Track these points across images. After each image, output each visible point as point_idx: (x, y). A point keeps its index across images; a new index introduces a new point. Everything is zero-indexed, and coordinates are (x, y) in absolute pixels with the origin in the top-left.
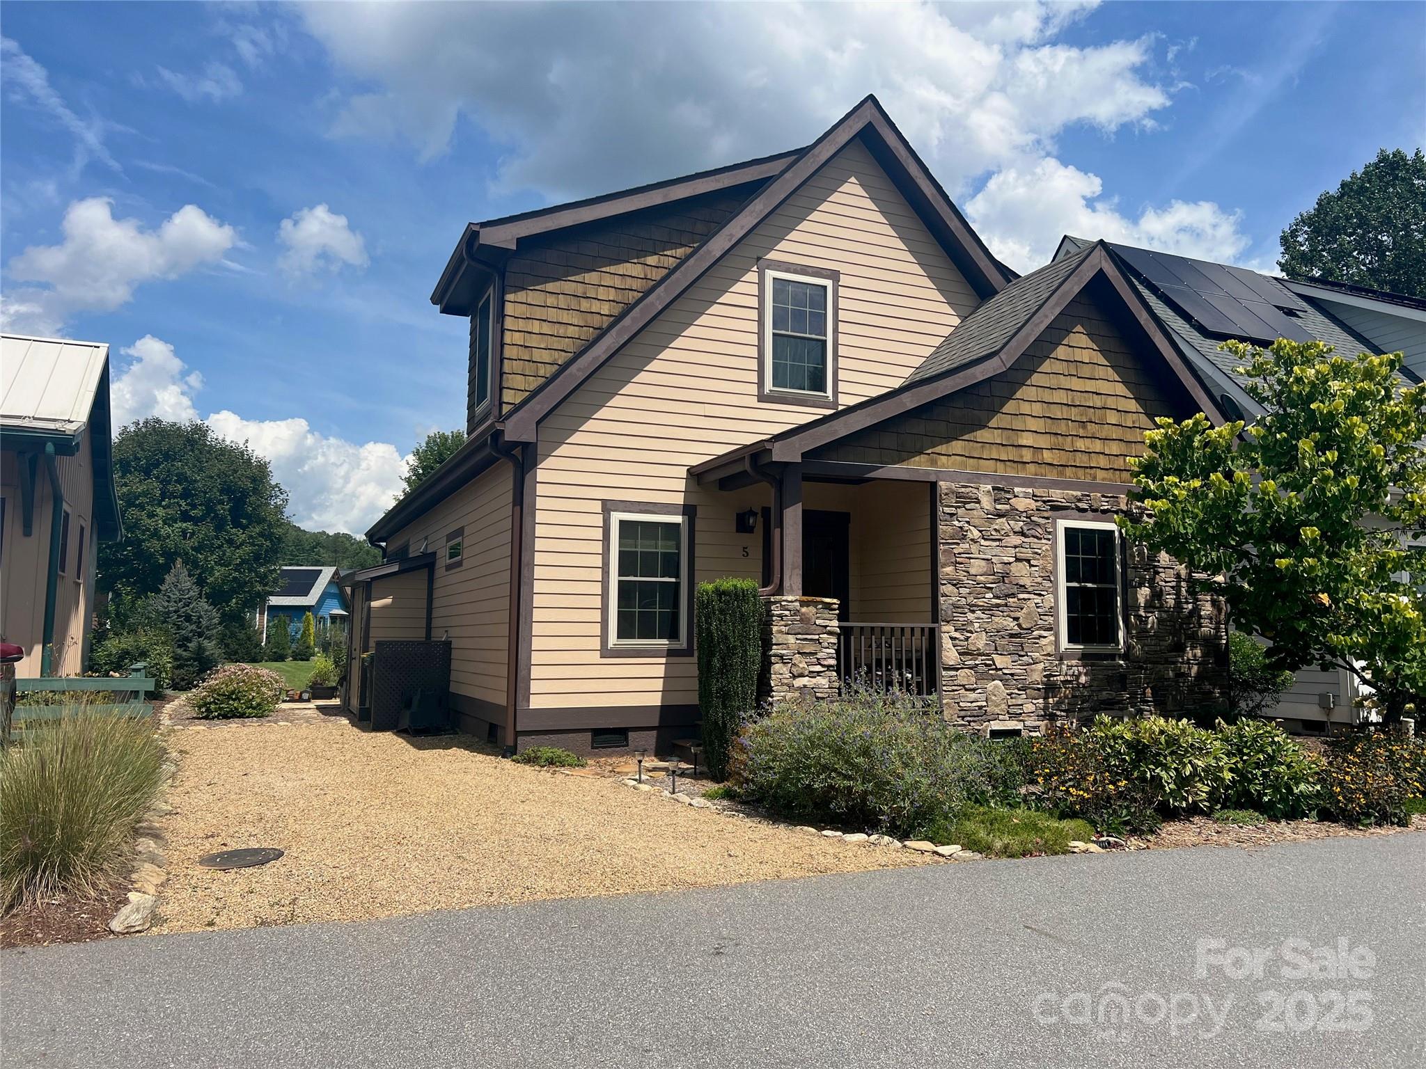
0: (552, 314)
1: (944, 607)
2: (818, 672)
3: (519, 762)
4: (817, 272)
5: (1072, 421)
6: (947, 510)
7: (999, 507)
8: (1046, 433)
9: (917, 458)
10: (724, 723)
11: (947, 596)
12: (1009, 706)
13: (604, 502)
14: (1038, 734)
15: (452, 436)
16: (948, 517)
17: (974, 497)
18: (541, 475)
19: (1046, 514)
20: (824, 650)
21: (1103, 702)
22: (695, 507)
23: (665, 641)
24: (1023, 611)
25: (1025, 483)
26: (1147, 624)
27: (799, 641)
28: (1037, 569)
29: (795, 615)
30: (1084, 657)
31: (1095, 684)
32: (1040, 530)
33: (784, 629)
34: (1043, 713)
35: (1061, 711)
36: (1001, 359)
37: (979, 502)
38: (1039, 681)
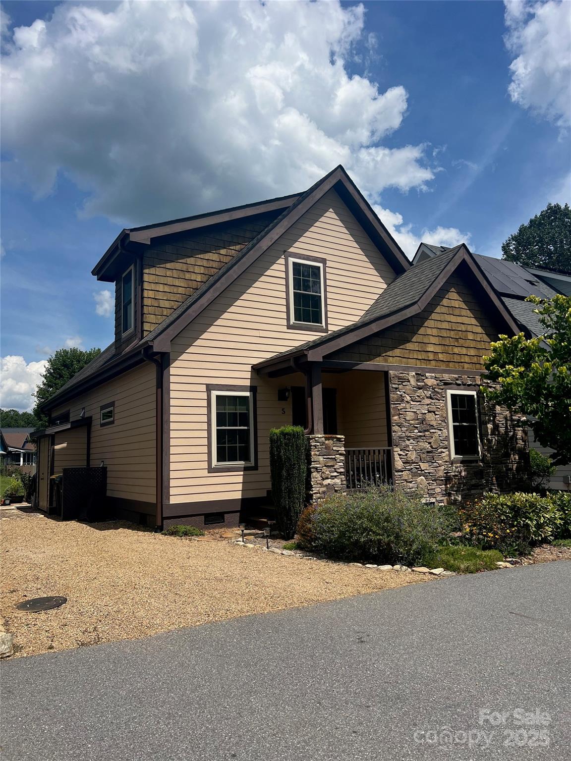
0: (170, 281)
1: (395, 438)
2: (335, 476)
3: (166, 535)
4: (315, 259)
5: (452, 338)
6: (394, 386)
7: (419, 384)
8: (440, 344)
9: (378, 359)
10: (289, 507)
12: (428, 490)
13: (208, 385)
14: (442, 504)
15: (71, 351)
16: (394, 390)
17: (407, 378)
18: (172, 371)
19: (442, 387)
20: (338, 464)
21: (473, 485)
22: (256, 387)
23: (243, 462)
24: (433, 439)
25: (431, 371)
26: (492, 443)
28: (438, 416)
29: (322, 445)
30: (462, 462)
32: (439, 396)
33: (317, 453)
34: (445, 493)
35: (453, 491)
37: (409, 382)
38: (442, 476)
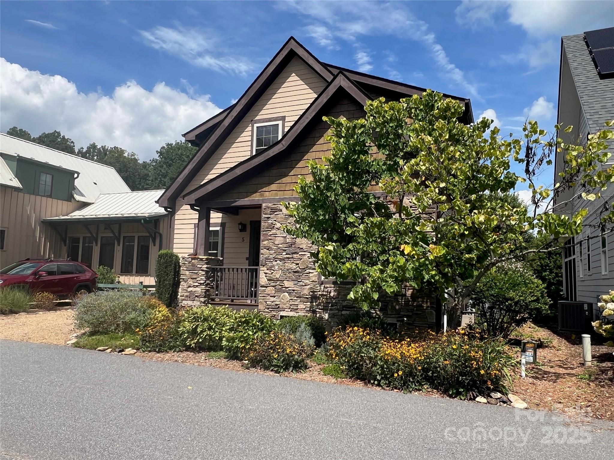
1: (262, 259)
2: (197, 286)
4: (275, 119)
6: (266, 216)
9: (254, 195)
11: (263, 254)
12: (291, 305)
16: (266, 219)
17: (279, 209)
20: (200, 277)
22: (225, 223)
24: (301, 260)
27: (190, 274)
29: (189, 263)
30: (334, 283)
31: (340, 297)
33: (185, 269)
34: (309, 309)
36: (283, 143)
37: (282, 211)
38: (307, 294)
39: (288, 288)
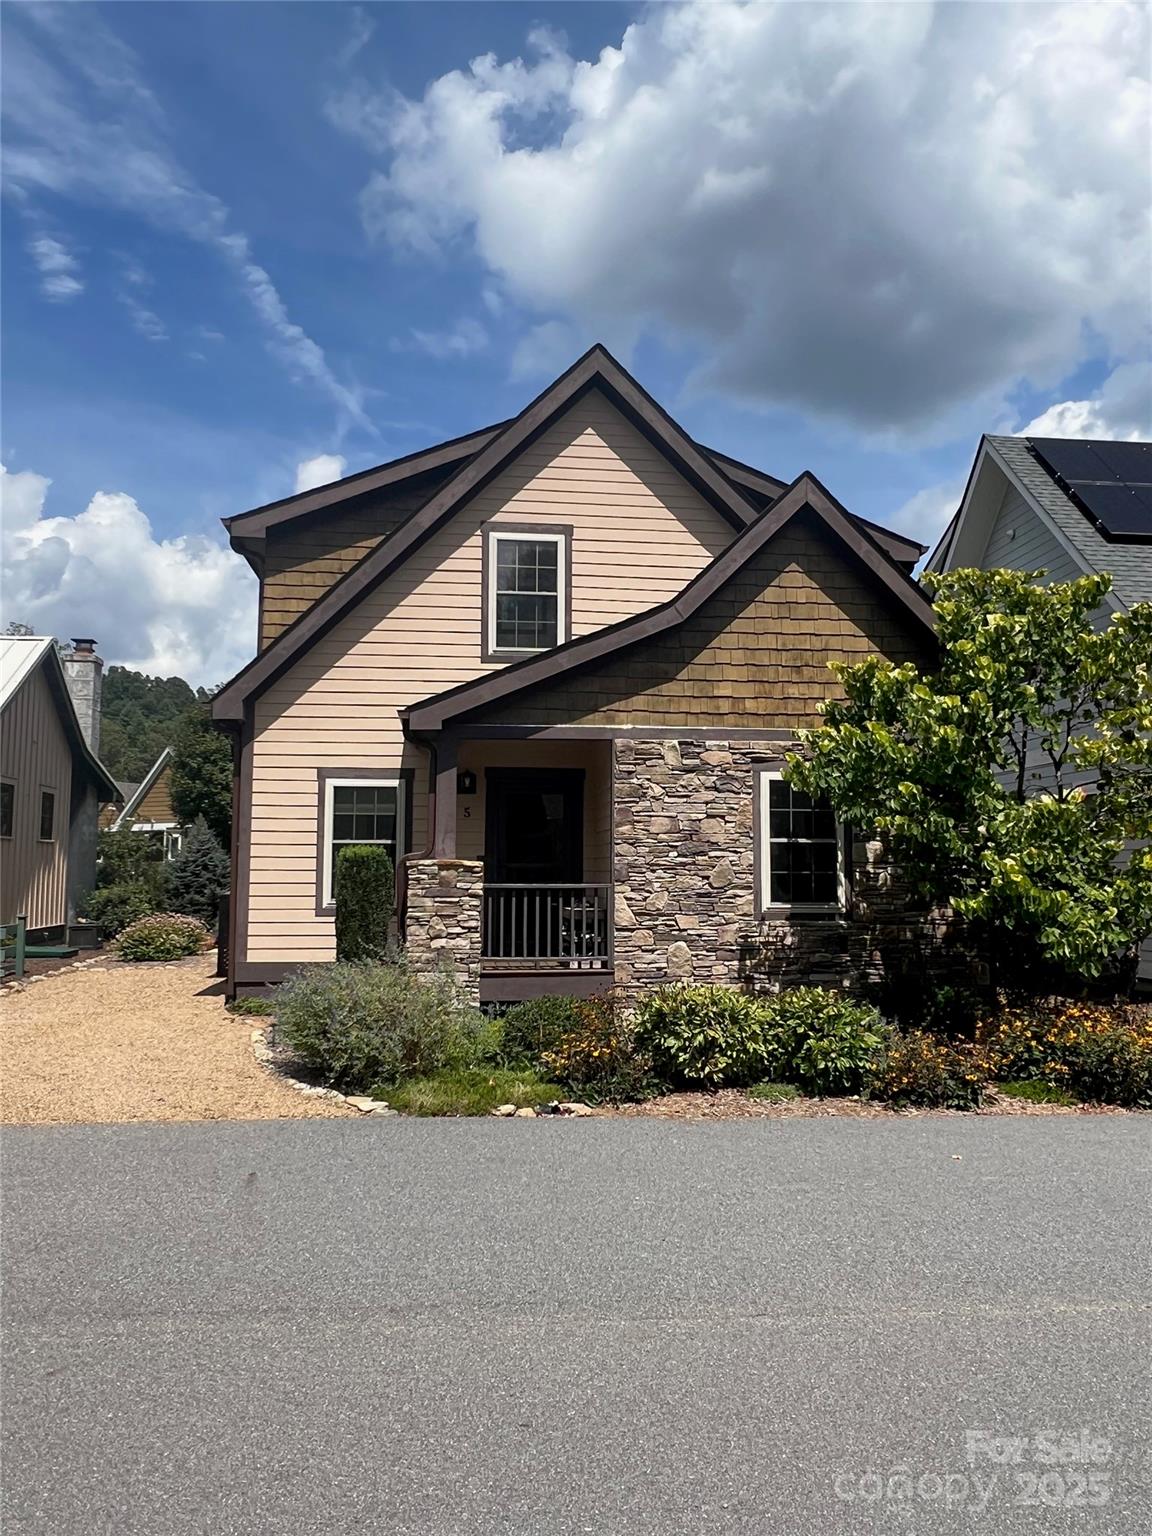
1: (618, 867)
2: (458, 934)
4: (547, 529)
5: (783, 667)
6: (624, 768)
7: (685, 762)
8: (749, 681)
9: (590, 717)
11: (621, 855)
12: (695, 968)
13: (321, 770)
16: (625, 775)
17: (657, 752)
18: (257, 748)
19: (745, 768)
20: (465, 912)
21: (818, 964)
22: (412, 771)
24: (716, 869)
25: (721, 735)
26: (878, 881)
27: (436, 904)
28: (733, 825)
29: (433, 878)
30: (791, 918)
31: (805, 945)
32: (737, 784)
33: (420, 892)
34: (736, 975)
35: (760, 973)
36: (676, 609)
37: (663, 758)
38: (733, 942)
39: (686, 930)
